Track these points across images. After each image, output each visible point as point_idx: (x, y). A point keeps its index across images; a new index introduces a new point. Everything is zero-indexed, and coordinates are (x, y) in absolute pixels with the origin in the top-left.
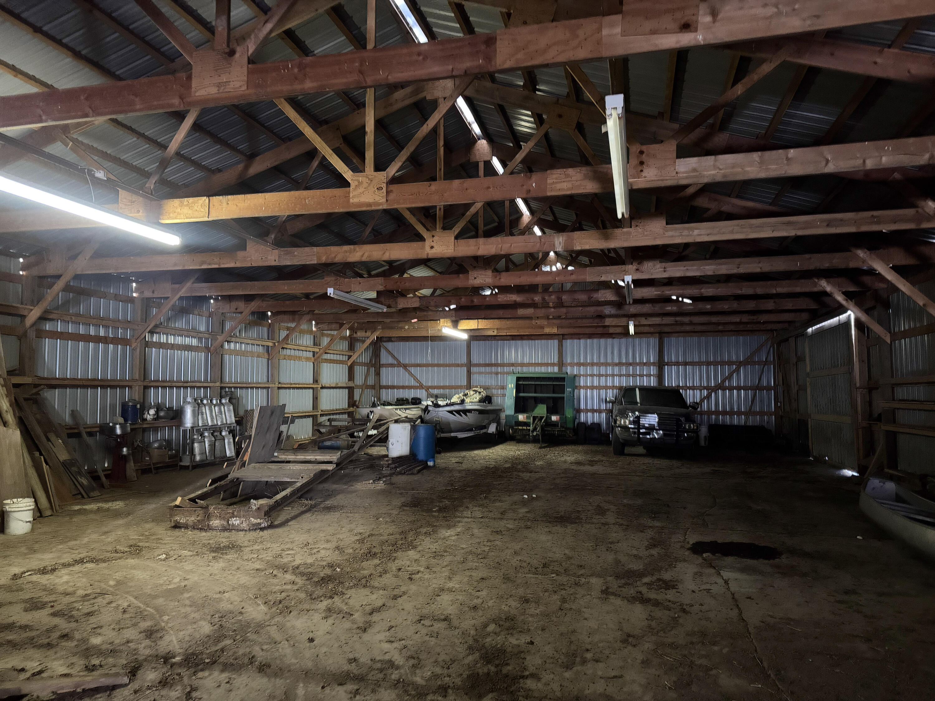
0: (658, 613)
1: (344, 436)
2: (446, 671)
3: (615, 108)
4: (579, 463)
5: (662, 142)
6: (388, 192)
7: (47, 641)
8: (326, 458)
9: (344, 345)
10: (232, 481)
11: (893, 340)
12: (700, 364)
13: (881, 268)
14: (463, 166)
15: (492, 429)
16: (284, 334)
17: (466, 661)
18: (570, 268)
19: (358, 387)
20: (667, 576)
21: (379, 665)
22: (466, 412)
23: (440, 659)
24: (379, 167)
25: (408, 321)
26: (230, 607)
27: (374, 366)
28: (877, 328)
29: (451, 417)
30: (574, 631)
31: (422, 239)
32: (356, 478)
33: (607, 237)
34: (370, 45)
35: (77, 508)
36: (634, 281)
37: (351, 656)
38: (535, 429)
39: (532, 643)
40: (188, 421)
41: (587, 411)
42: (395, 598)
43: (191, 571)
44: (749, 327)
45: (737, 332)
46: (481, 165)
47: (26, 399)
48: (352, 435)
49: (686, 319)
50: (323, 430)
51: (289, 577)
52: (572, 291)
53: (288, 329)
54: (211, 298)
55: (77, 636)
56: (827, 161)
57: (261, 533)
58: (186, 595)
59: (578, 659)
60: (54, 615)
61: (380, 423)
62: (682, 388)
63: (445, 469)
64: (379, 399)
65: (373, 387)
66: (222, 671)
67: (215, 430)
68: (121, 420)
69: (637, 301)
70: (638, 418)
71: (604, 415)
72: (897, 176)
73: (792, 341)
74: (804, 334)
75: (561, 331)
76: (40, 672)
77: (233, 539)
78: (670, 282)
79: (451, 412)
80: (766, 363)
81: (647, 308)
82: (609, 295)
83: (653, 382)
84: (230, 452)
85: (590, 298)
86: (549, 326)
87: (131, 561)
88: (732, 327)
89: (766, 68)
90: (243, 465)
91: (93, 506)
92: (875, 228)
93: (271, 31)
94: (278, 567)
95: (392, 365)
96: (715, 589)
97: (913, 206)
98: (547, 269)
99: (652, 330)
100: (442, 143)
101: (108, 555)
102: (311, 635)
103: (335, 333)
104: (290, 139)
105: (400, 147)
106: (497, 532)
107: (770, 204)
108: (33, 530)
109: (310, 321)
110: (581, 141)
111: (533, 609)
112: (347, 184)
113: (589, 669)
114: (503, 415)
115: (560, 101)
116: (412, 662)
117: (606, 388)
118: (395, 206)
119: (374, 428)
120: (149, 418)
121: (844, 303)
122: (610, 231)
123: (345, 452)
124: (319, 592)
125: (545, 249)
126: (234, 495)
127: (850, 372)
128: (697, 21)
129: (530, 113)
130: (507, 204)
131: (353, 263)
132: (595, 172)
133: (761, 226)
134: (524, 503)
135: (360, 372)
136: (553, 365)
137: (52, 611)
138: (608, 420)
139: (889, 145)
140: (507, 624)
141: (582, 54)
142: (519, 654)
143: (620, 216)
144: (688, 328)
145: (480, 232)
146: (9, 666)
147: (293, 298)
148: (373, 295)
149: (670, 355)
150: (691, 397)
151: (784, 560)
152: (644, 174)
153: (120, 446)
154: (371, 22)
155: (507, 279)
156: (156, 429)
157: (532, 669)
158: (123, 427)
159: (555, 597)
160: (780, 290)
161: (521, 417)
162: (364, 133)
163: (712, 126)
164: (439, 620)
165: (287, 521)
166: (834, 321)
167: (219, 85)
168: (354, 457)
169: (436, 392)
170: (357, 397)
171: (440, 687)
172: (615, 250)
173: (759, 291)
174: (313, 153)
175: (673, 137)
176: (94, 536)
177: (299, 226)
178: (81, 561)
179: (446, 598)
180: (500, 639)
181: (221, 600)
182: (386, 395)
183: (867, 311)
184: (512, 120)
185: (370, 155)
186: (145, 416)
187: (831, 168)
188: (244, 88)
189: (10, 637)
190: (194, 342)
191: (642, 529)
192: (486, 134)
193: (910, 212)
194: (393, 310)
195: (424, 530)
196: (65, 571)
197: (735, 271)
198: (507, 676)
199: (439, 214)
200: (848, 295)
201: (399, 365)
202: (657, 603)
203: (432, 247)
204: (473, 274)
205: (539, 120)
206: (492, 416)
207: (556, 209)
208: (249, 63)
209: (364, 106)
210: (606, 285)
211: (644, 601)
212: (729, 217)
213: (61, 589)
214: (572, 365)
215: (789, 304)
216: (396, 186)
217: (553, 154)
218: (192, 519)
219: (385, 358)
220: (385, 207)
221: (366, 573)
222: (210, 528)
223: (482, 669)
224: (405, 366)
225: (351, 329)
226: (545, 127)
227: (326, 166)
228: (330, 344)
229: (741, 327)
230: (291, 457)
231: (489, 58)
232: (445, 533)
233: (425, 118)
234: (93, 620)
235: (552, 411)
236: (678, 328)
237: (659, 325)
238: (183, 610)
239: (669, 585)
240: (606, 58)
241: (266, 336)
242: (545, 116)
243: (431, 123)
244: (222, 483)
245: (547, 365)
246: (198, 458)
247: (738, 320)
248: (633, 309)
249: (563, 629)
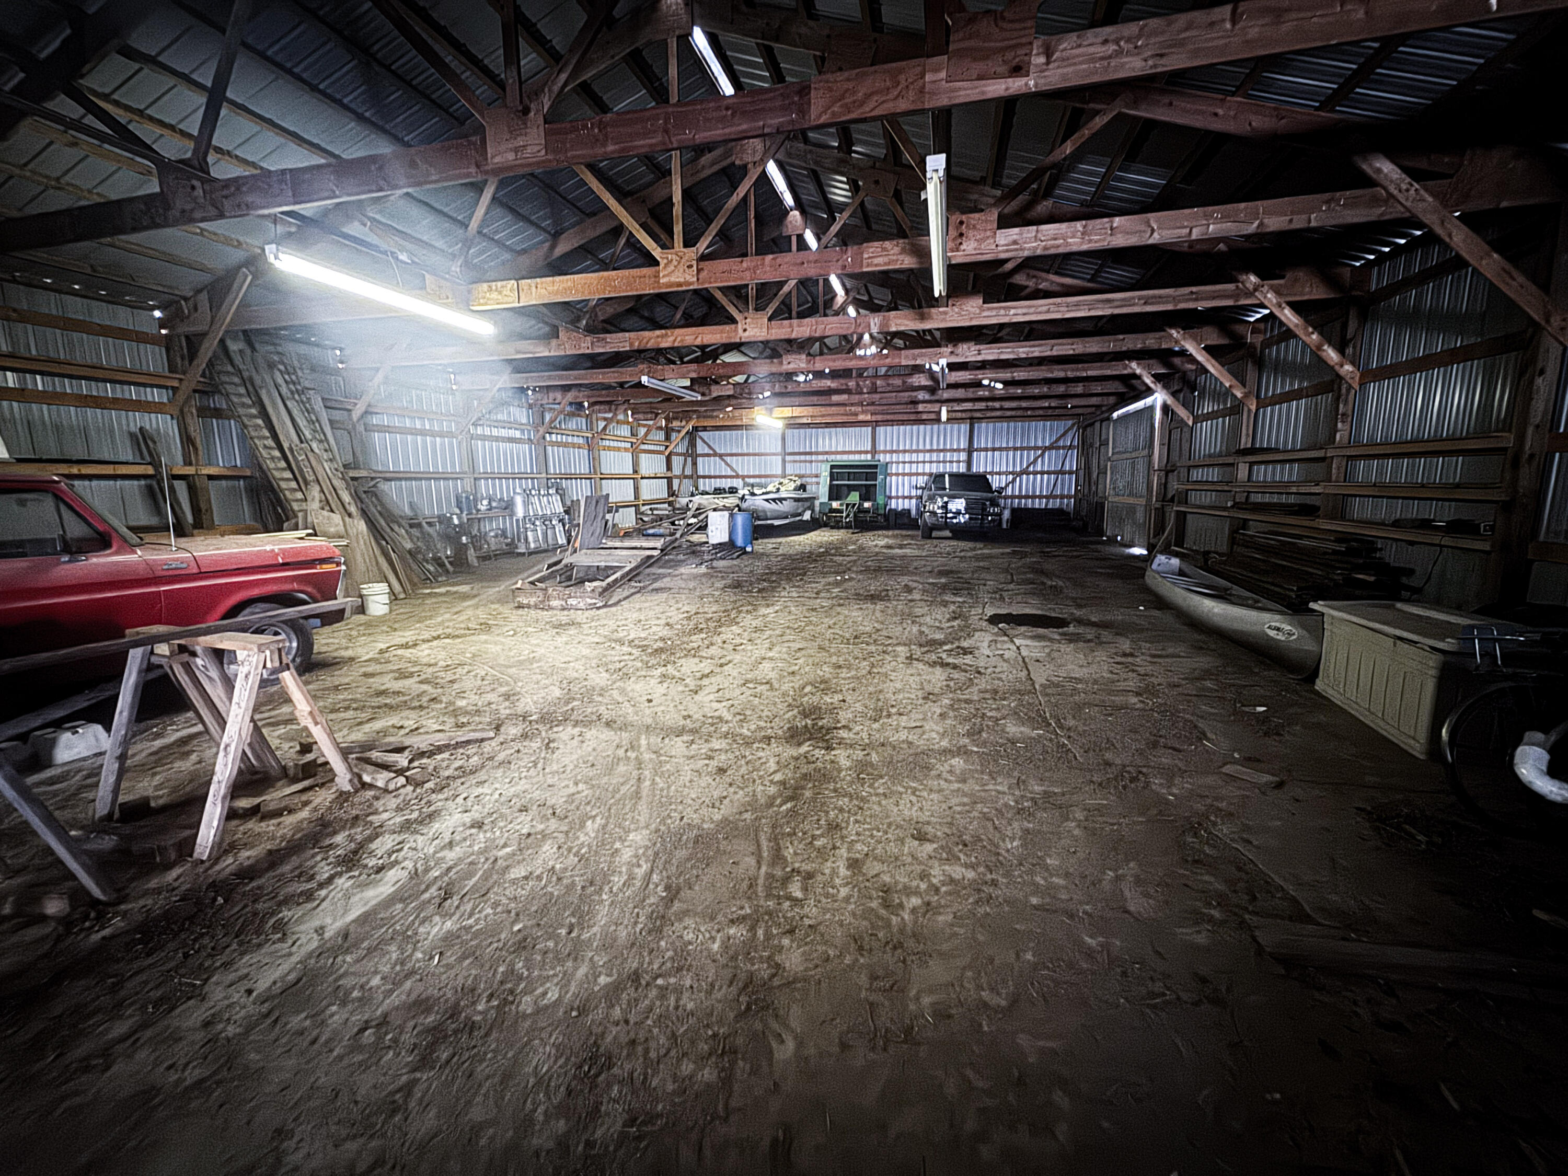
0: (956, 675)
1: (666, 524)
2: (769, 725)
3: (937, 171)
4: (889, 547)
5: (982, 210)
6: (699, 271)
7: (418, 704)
8: (651, 544)
9: (661, 435)
10: (566, 566)
11: (1195, 423)
12: (1007, 449)
13: (1191, 348)
14: (773, 240)
15: (807, 516)
16: (602, 424)
17: (787, 716)
18: (885, 352)
19: (676, 477)
20: (965, 644)
21: (710, 720)
22: (781, 500)
23: (764, 714)
24: (689, 243)
25: (722, 410)
26: (576, 675)
27: (691, 456)
28: (1182, 412)
29: (767, 505)
30: (881, 691)
31: (733, 321)
32: (678, 564)
33: (923, 317)
34: (674, 99)
35: (428, 591)
36: (949, 365)
37: (685, 713)
38: (848, 516)
39: (844, 701)
40: (520, 512)
41: (897, 497)
42: (721, 666)
43: (538, 645)
44: (1057, 412)
45: (1045, 418)
46: (794, 239)
47: (365, 492)
48: (673, 523)
49: (997, 405)
50: (646, 519)
51: (626, 649)
52: (886, 376)
53: (605, 419)
54: (528, 388)
55: (444, 699)
56: (1153, 231)
57: (598, 612)
58: (535, 665)
59: (885, 713)
60: (421, 682)
61: (699, 511)
62: (989, 473)
63: (762, 554)
64: (697, 489)
65: (691, 477)
66: (575, 726)
67: (545, 519)
68: (458, 511)
69: (951, 386)
70: (946, 503)
71: (914, 501)
72: (1222, 246)
73: (1097, 425)
74: (1108, 419)
75: (874, 418)
76: (417, 729)
77: (573, 617)
78: (983, 365)
79: (767, 500)
80: (1071, 447)
81: (960, 393)
82: (922, 380)
83: (962, 469)
84: (562, 540)
85: (904, 382)
86: (863, 412)
87: (484, 637)
88: (1041, 412)
89: (1099, 122)
90: (575, 551)
91: (442, 590)
92: (1191, 305)
93: (566, 84)
94: (615, 641)
95: (708, 455)
96: (1007, 655)
97: (1234, 280)
98: (860, 352)
99: (964, 415)
100: (752, 214)
101: (462, 632)
102: (650, 697)
103: (651, 423)
104: (594, 214)
105: (709, 222)
106: (813, 610)
107: (1089, 281)
108: (391, 611)
109: (626, 410)
110: (899, 212)
111: (844, 673)
112: (657, 263)
113: (893, 721)
114: (817, 503)
115: (877, 164)
116: (739, 717)
117: (917, 474)
118: (706, 286)
119: (694, 516)
120: (483, 508)
121: (1152, 386)
122: (926, 310)
123: (668, 538)
124: (653, 661)
125: (860, 330)
126: (569, 578)
127: (1150, 456)
128: (1029, 63)
129: (845, 179)
130: (821, 282)
131: (666, 349)
132: (913, 245)
133: (1077, 305)
134: (837, 584)
135: (677, 462)
136: (866, 452)
137: (418, 679)
138: (917, 505)
139: (1217, 211)
140: (822, 686)
141: (903, 105)
142: (833, 710)
143: (937, 294)
144: (998, 413)
145: (794, 314)
146: (390, 723)
147: (608, 387)
148: (687, 383)
149: (979, 441)
150: (996, 482)
151: (1071, 629)
152: (962, 247)
153: (459, 535)
154: (673, 71)
155: (822, 364)
156: (491, 519)
157: (843, 723)
158: (459, 518)
159: (865, 663)
160: (1090, 373)
161: (835, 505)
162: (672, 205)
163: (1035, 193)
164: (762, 684)
165: (620, 601)
166: (1139, 405)
167: (516, 150)
168: (676, 544)
169: (751, 481)
170: (675, 487)
171: (765, 737)
172: (930, 331)
173: (1070, 374)
174: (619, 229)
175: (994, 205)
176: (447, 616)
177: (610, 310)
178: (438, 637)
179: (767, 665)
180: (815, 699)
181: (566, 669)
182: (704, 485)
183: (1174, 394)
184: (827, 189)
185: (678, 229)
186: (479, 507)
187: (1156, 239)
188: (543, 152)
189: (388, 701)
190: (518, 434)
191: (945, 604)
192: (799, 204)
193: (1231, 286)
194: (707, 398)
195: (745, 609)
196: (425, 646)
197: (1048, 353)
198: (822, 727)
199: (752, 293)
200: (1157, 378)
201: (715, 454)
202: (955, 667)
203: (745, 330)
204: (786, 358)
205: (855, 188)
206: (807, 504)
207: (871, 288)
208: (545, 123)
209: (670, 174)
210: (918, 369)
211: (944, 665)
212: (1047, 294)
213: (425, 661)
214: (885, 452)
215: (1098, 388)
216: (707, 263)
217: (869, 227)
218: (533, 600)
219: (701, 448)
220: (695, 287)
221: (695, 645)
222: (551, 608)
223: (800, 723)
224: (721, 456)
225: (668, 419)
226: (862, 194)
227: (634, 244)
228: (646, 434)
229: (1050, 412)
230: (618, 544)
231: (803, 111)
232: (763, 611)
233: (734, 187)
234: (456, 686)
235: (864, 498)
236: (989, 414)
237: (971, 410)
238: (535, 677)
239: (966, 652)
240: (929, 110)
241: (584, 427)
242: (861, 183)
243: (741, 191)
244: (558, 567)
245: (860, 452)
246: (532, 546)
247: (1047, 404)
248: (946, 395)
249: (871, 689)
